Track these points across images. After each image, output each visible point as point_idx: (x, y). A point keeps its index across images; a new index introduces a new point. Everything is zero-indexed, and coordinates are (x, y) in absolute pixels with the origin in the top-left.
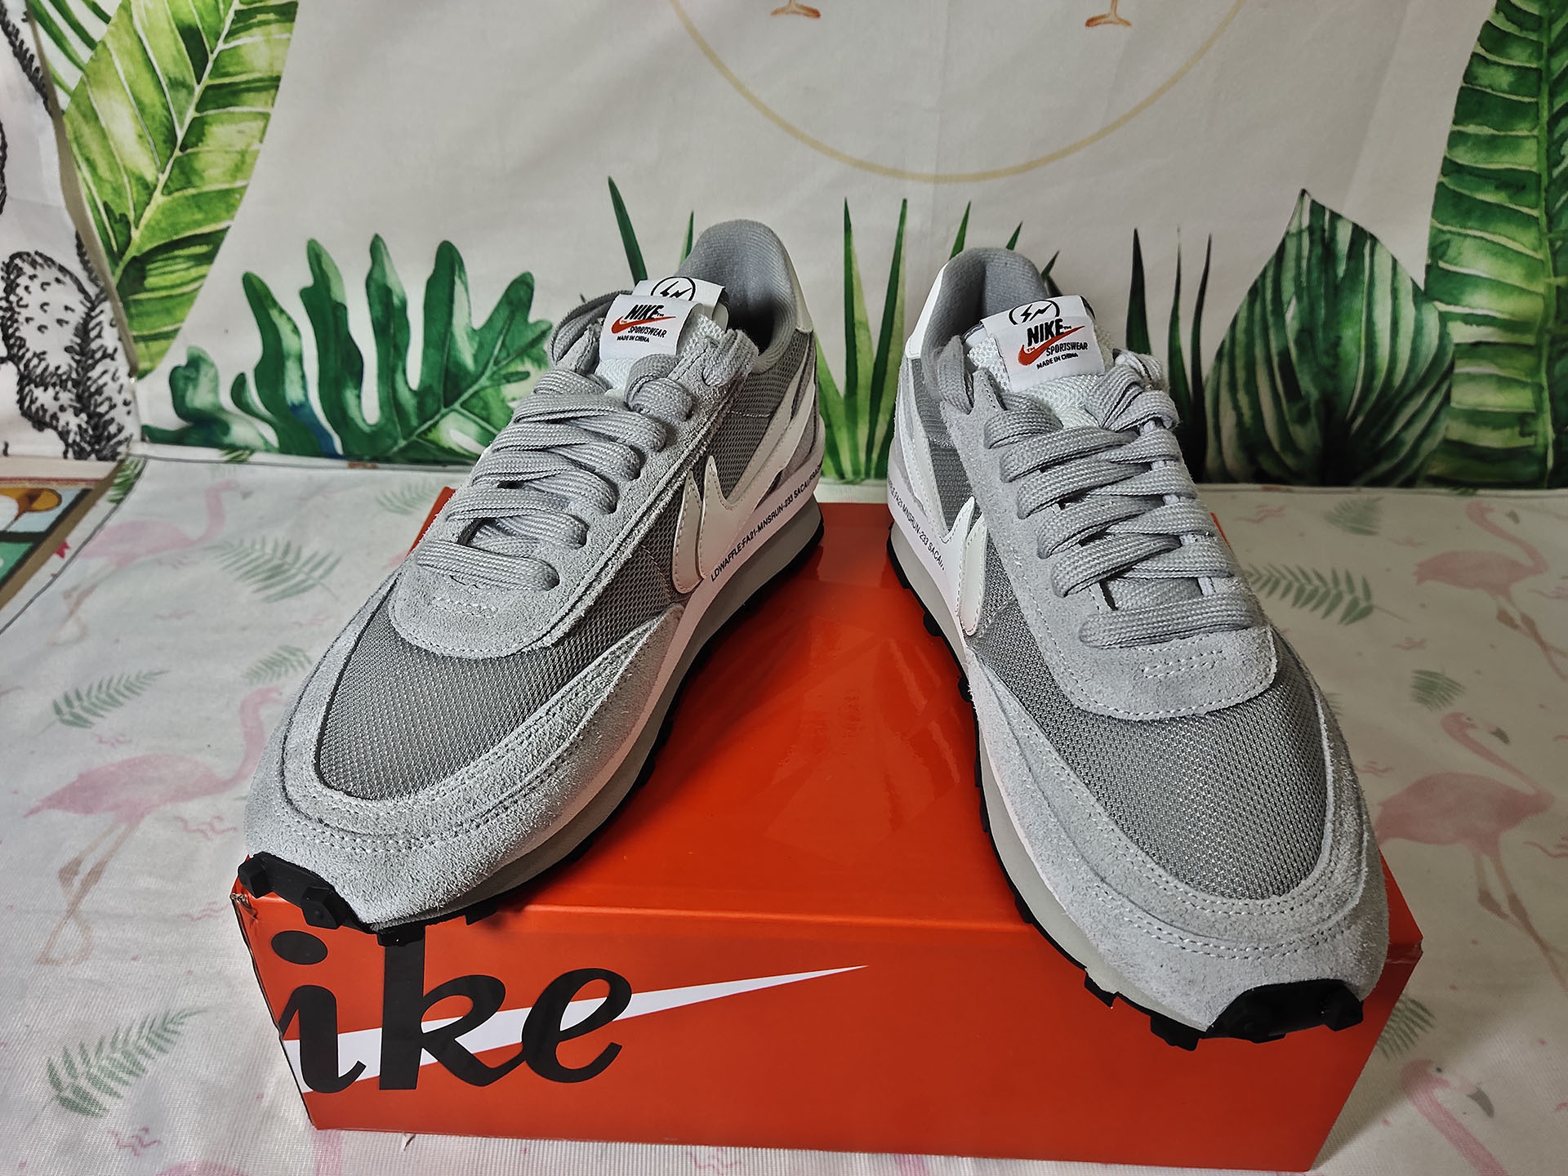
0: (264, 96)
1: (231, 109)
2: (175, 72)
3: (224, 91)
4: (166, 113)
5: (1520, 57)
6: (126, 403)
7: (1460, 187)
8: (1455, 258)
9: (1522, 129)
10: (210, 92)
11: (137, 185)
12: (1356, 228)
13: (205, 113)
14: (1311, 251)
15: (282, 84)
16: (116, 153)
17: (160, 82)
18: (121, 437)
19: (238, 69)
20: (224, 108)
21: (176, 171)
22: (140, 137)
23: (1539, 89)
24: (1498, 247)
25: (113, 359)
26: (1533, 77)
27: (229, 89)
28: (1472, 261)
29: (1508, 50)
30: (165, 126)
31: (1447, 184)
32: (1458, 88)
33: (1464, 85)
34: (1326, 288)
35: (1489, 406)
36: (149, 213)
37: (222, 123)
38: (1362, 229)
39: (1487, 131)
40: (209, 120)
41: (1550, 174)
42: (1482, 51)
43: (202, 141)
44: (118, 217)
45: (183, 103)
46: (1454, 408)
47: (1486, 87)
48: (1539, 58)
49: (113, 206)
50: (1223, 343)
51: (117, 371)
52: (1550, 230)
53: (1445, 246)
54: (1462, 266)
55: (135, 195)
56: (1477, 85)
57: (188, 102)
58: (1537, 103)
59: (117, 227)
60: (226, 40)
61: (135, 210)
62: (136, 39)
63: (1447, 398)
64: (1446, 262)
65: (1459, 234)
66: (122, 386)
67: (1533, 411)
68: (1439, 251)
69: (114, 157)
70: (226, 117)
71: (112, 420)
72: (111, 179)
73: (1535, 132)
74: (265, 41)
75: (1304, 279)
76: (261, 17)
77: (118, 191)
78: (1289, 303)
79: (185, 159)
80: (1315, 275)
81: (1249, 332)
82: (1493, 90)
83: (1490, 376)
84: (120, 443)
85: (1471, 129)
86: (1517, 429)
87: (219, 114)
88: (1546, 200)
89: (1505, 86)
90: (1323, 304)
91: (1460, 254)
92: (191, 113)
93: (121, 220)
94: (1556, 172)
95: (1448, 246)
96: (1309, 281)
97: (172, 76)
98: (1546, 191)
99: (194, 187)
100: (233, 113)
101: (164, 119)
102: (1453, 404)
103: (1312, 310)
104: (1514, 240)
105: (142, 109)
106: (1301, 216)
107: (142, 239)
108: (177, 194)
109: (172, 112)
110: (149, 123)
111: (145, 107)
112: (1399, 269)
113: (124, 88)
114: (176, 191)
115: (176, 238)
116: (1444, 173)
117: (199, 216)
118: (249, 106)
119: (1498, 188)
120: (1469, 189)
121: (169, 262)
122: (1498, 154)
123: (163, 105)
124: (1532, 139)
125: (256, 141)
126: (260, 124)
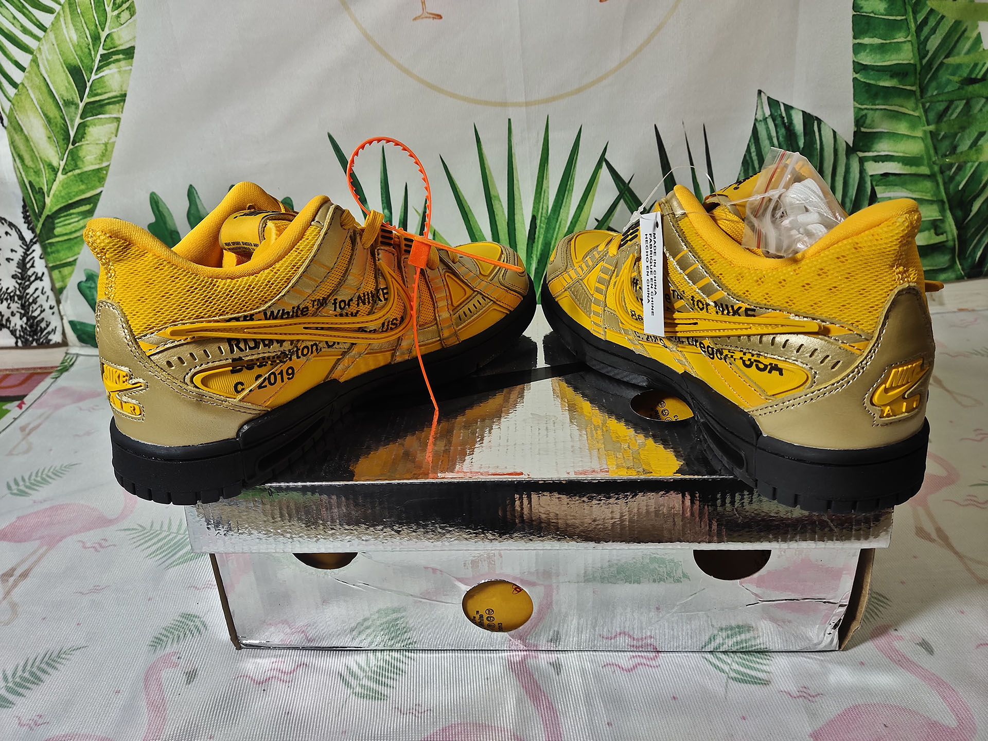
0: (117, 107)
1: (100, 116)
2: (67, 96)
3: (96, 105)
4: (63, 122)
6: (51, 308)
7: (868, 79)
8: (871, 124)
9: (900, 37)
10: (88, 107)
11: (48, 168)
12: (804, 113)
13: (86, 120)
14: (777, 132)
15: (127, 99)
16: (35, 150)
17: (58, 103)
18: (49, 329)
19: (103, 90)
20: (96, 116)
21: (70, 158)
22: (49, 138)
23: (906, 9)
24: (893, 113)
25: (41, 280)
27: (99, 103)
28: (881, 123)
30: (63, 130)
31: (859, 78)
32: (851, 16)
33: (855, 13)
36: (54, 187)
37: (95, 125)
38: (810, 114)
39: (877, 41)
40: (88, 123)
41: (921, 63)
43: (84, 138)
44: (38, 190)
45: (73, 114)
47: (870, 13)
49: (34, 184)
51: (43, 288)
52: (921, 97)
53: (864, 118)
54: (875, 128)
55: (47, 175)
56: (863, 12)
57: (76, 114)
58: (906, 19)
59: (37, 196)
60: (96, 73)
61: (47, 185)
62: (42, 78)
64: (865, 128)
65: (872, 109)
66: (48, 297)
67: (941, 218)
68: (861, 121)
69: (34, 152)
70: (97, 121)
71: (43, 319)
72: (33, 166)
73: (909, 38)
74: (120, 71)
76: (115, 57)
77: (37, 173)
79: (74, 150)
82: (875, 14)
84: (49, 333)
85: (866, 40)
86: (933, 232)
87: (93, 119)
88: (919, 79)
89: (882, 11)
91: (873, 121)
92: (78, 121)
93: (39, 192)
94: (925, 61)
95: (866, 118)
97: (65, 99)
98: (920, 73)
99: (79, 168)
100: (101, 119)
101: (62, 125)
104: (902, 106)
105: (49, 120)
106: (762, 108)
107: (51, 204)
108: (70, 174)
109: (67, 121)
110: (53, 128)
111: (51, 119)
112: (838, 137)
113: (37, 108)
114: (70, 171)
115: (70, 202)
116: (856, 71)
117: (83, 187)
118: (109, 114)
119: (892, 77)
120: (873, 80)
121: (68, 217)
122: (889, 55)
123: (61, 117)
124: (907, 43)
125: (114, 135)
126: (116, 124)
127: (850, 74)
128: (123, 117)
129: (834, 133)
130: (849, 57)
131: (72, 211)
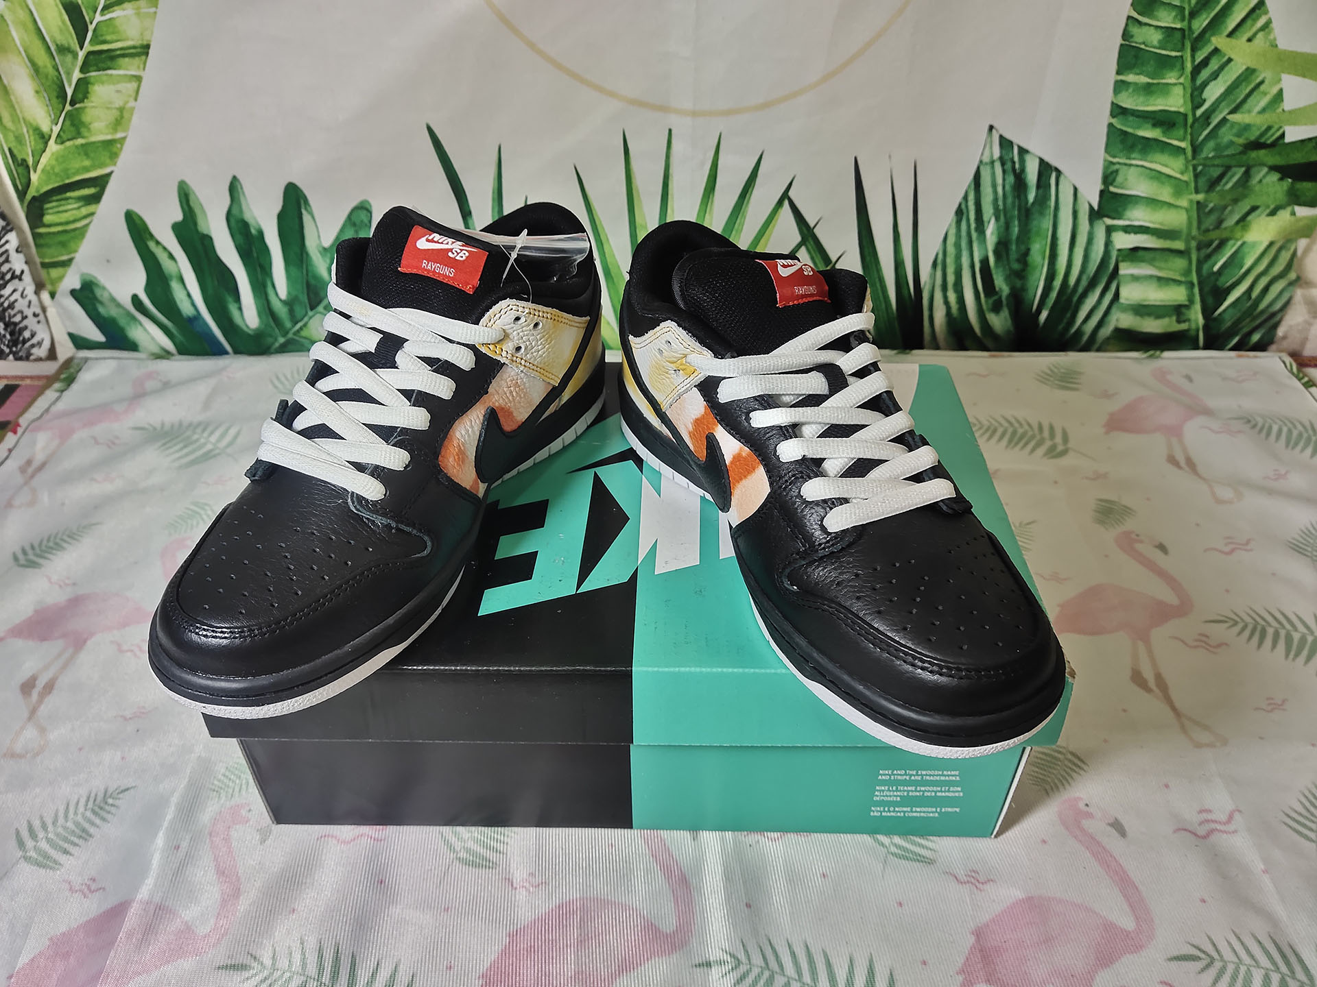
0: (137, 61)
1: (109, 72)
2: (62, 39)
3: (103, 56)
4: (56, 74)
5: (1166, 19)
6: (35, 315)
7: (1126, 126)
8: (1122, 184)
9: (1170, 78)
10: (91, 57)
11: (34, 134)
12: (1042, 161)
13: (88, 75)
14: (1004, 180)
15: (150, 51)
16: (16, 107)
17: (49, 48)
18: (34, 341)
19: (114, 37)
20: (105, 69)
21: (68, 123)
22: (37, 92)
23: (1183, 45)
24: (1154, 172)
25: (20, 279)
26: (1178, 35)
27: (107, 54)
28: (1134, 183)
29: (1155, 13)
30: (56, 84)
31: (1115, 124)
32: (1118, 45)
33: (1124, 42)
34: (1019, 210)
35: (1149, 300)
36: (44, 160)
37: (103, 83)
38: (1047, 164)
39: (1144, 79)
40: (92, 80)
41: (1194, 114)
42: (1135, 15)
43: (87, 98)
44: (20, 162)
45: (70, 65)
46: (1122, 304)
47: (1140, 44)
48: (1183, 20)
49: (15, 151)
50: (937, 255)
51: (24, 290)
52: (1194, 158)
53: (1114, 174)
54: (1127, 189)
55: (33, 143)
56: (1132, 42)
57: (74, 65)
58: (1182, 57)
59: (20, 169)
60: (102, 14)
61: (33, 156)
62: (29, 13)
63: (1117, 295)
64: (1115, 187)
65: (1125, 164)
66: (30, 302)
67: (1187, 303)
68: (1110, 179)
69: (15, 110)
70: (105, 77)
71: (26, 328)
72: (13, 128)
73: (1182, 80)
74: (138, 14)
75: (1000, 203)
77: (19, 139)
78: (989, 222)
79: (74, 112)
80: (1010, 200)
81: (958, 246)
82: (1146, 46)
83: (1151, 277)
84: (33, 346)
85: (1130, 78)
86: (1174, 318)
87: (100, 75)
88: (1191, 134)
89: (1155, 43)
90: (1016, 223)
91: (1126, 179)
92: (77, 75)
93: (22, 164)
94: (1199, 112)
95: (1117, 175)
96: (1005, 204)
97: (58, 43)
98: (1191, 127)
99: (83, 137)
100: (111, 75)
101: (55, 78)
102: (1122, 300)
103: (1007, 226)
104: (1166, 166)
105: (36, 69)
106: (991, 148)
107: (38, 182)
108: (68, 144)
109: (62, 73)
110: (44, 81)
111: (39, 67)
112: (1079, 195)
113: (20, 52)
114: (69, 140)
115: (67, 181)
116: (1113, 115)
117: (87, 163)
118: (124, 69)
119: (1154, 125)
120: (1131, 127)
121: (63, 202)
122: (1153, 98)
123: (53, 67)
124: (1179, 86)
125: (132, 99)
126: (135, 85)
127: (1105, 118)
128: (146, 76)
129: (1076, 189)
130: (1109, 96)
131: (68, 194)
